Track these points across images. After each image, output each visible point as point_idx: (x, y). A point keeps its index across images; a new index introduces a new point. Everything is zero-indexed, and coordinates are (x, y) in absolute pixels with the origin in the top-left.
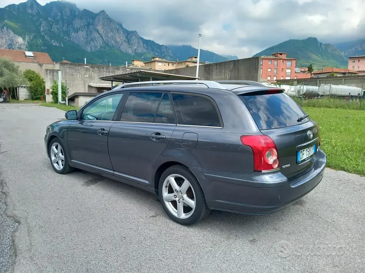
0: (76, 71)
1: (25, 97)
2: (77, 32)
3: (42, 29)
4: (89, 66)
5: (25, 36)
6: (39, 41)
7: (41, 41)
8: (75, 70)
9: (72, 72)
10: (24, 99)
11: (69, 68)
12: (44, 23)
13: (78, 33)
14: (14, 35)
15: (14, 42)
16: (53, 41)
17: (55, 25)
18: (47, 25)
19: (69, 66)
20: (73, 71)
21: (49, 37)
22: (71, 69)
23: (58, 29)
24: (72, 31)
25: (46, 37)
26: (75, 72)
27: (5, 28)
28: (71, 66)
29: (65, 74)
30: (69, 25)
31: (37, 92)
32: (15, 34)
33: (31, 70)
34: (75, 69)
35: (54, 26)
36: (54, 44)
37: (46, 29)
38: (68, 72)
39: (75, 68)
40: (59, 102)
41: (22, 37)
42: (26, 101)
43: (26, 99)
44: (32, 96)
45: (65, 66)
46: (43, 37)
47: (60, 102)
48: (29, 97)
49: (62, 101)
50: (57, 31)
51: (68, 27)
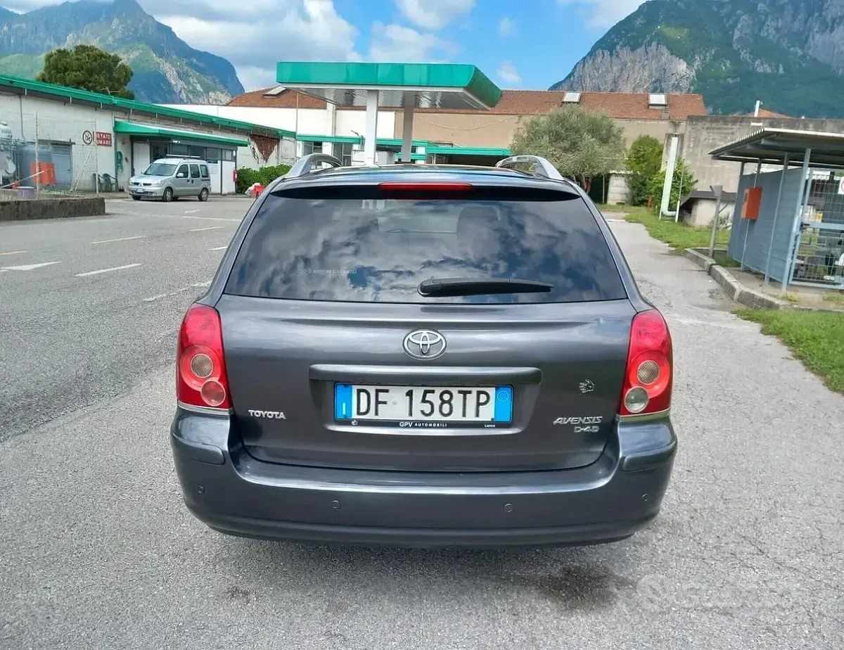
0: (726, 137)
1: (619, 198)
2: (832, 30)
3: (737, 35)
4: (764, 123)
5: (693, 57)
6: (725, 65)
7: (728, 65)
8: (722, 133)
9: (713, 139)
10: (617, 203)
11: (708, 128)
12: (746, 18)
13: (834, 32)
14: (670, 57)
15: (668, 74)
16: (758, 62)
17: (773, 20)
18: (751, 22)
19: (708, 125)
20: (717, 137)
21: (750, 54)
22: (712, 131)
23: (777, 30)
24: (816, 30)
25: (742, 53)
26: (721, 140)
27: (654, 44)
28: (713, 125)
29: (694, 146)
30: (810, 14)
31: (643, 187)
32: (672, 54)
33: (651, 136)
34: (724, 131)
35: (768, 23)
36: (760, 70)
37: (746, 34)
38: (702, 138)
39: (725, 129)
40: (662, 213)
41: (685, 61)
42: (621, 206)
43: (620, 203)
44: (634, 197)
45: (700, 125)
46: (735, 57)
47: (664, 213)
48: (627, 197)
49: (669, 210)
50: (774, 37)
51: (806, 22)
